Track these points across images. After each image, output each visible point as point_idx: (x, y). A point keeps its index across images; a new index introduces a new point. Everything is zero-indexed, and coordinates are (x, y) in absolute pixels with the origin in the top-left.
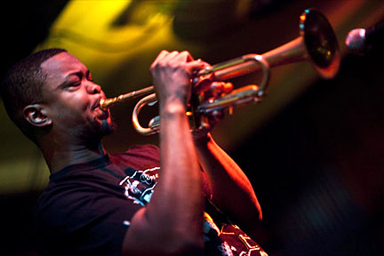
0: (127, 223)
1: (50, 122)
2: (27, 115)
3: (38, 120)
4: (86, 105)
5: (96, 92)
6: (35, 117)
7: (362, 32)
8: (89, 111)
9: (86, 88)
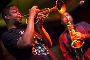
0: (18, 40)
1: (9, 19)
2: (5, 16)
3: (7, 18)
4: (17, 17)
5: (19, 15)
6: (6, 17)
7: (83, 1)
8: (17, 18)
9: (18, 14)
